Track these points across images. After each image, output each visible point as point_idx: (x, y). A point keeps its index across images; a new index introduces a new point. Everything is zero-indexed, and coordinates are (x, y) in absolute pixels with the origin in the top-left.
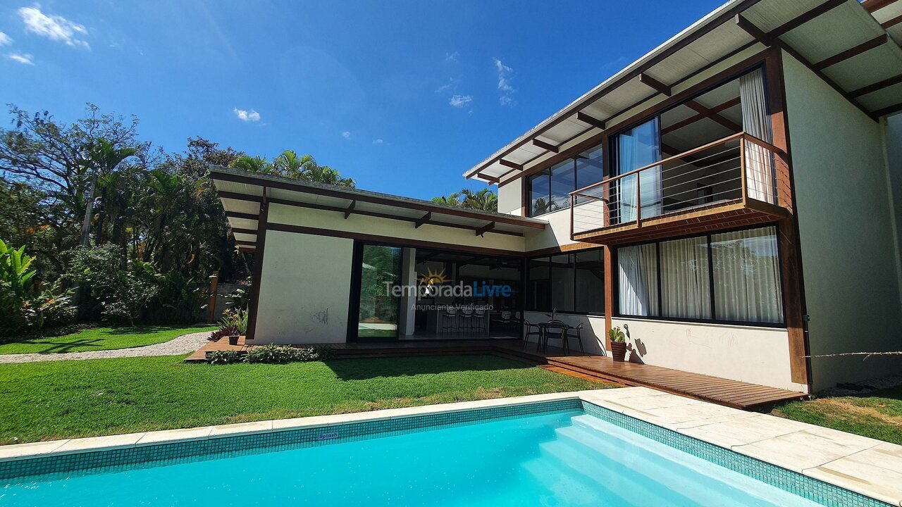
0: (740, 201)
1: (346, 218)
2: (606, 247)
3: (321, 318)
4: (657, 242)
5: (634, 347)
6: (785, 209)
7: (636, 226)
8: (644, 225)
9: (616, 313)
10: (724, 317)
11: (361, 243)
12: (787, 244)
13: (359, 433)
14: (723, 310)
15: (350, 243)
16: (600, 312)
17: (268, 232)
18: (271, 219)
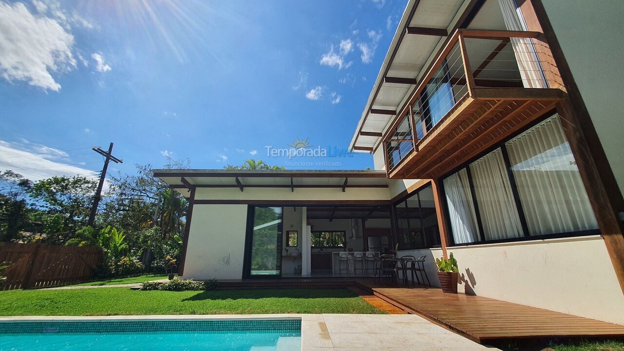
0: (468, 96)
1: (242, 191)
2: (432, 180)
3: (225, 261)
4: (466, 165)
5: (466, 278)
6: (558, 91)
7: (415, 153)
8: (420, 148)
9: (451, 243)
10: (540, 231)
11: (252, 206)
12: (571, 128)
13: (73, 331)
14: (536, 224)
15: (245, 207)
16: (437, 244)
17: (195, 206)
18: (197, 197)
